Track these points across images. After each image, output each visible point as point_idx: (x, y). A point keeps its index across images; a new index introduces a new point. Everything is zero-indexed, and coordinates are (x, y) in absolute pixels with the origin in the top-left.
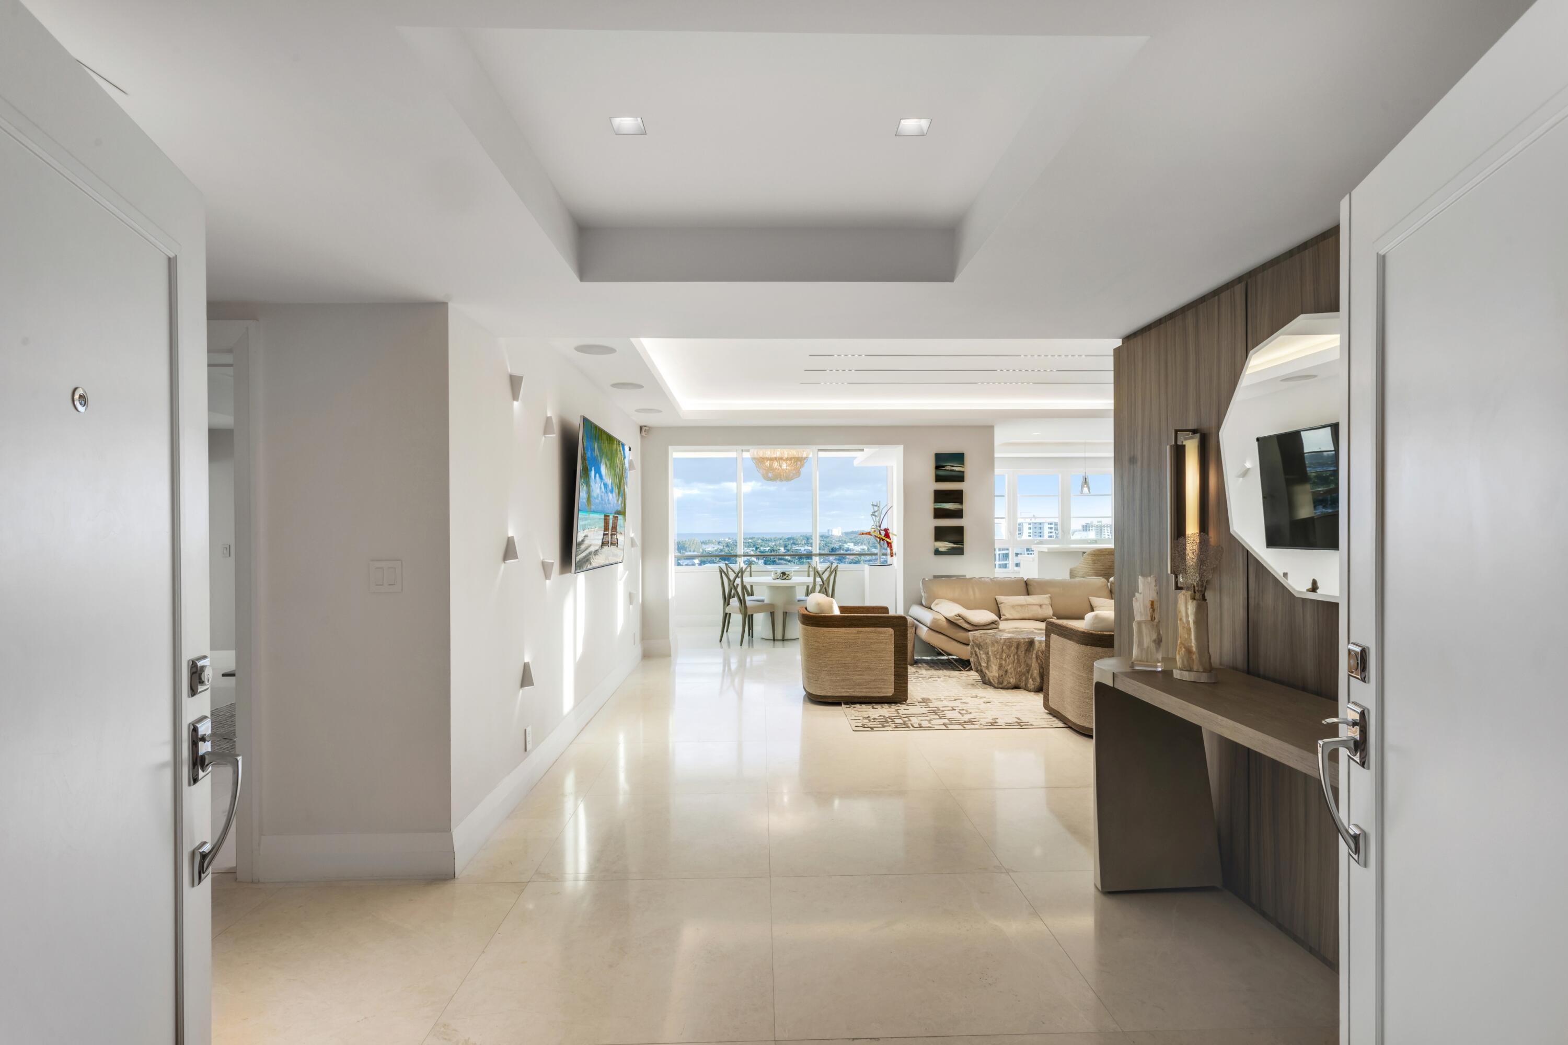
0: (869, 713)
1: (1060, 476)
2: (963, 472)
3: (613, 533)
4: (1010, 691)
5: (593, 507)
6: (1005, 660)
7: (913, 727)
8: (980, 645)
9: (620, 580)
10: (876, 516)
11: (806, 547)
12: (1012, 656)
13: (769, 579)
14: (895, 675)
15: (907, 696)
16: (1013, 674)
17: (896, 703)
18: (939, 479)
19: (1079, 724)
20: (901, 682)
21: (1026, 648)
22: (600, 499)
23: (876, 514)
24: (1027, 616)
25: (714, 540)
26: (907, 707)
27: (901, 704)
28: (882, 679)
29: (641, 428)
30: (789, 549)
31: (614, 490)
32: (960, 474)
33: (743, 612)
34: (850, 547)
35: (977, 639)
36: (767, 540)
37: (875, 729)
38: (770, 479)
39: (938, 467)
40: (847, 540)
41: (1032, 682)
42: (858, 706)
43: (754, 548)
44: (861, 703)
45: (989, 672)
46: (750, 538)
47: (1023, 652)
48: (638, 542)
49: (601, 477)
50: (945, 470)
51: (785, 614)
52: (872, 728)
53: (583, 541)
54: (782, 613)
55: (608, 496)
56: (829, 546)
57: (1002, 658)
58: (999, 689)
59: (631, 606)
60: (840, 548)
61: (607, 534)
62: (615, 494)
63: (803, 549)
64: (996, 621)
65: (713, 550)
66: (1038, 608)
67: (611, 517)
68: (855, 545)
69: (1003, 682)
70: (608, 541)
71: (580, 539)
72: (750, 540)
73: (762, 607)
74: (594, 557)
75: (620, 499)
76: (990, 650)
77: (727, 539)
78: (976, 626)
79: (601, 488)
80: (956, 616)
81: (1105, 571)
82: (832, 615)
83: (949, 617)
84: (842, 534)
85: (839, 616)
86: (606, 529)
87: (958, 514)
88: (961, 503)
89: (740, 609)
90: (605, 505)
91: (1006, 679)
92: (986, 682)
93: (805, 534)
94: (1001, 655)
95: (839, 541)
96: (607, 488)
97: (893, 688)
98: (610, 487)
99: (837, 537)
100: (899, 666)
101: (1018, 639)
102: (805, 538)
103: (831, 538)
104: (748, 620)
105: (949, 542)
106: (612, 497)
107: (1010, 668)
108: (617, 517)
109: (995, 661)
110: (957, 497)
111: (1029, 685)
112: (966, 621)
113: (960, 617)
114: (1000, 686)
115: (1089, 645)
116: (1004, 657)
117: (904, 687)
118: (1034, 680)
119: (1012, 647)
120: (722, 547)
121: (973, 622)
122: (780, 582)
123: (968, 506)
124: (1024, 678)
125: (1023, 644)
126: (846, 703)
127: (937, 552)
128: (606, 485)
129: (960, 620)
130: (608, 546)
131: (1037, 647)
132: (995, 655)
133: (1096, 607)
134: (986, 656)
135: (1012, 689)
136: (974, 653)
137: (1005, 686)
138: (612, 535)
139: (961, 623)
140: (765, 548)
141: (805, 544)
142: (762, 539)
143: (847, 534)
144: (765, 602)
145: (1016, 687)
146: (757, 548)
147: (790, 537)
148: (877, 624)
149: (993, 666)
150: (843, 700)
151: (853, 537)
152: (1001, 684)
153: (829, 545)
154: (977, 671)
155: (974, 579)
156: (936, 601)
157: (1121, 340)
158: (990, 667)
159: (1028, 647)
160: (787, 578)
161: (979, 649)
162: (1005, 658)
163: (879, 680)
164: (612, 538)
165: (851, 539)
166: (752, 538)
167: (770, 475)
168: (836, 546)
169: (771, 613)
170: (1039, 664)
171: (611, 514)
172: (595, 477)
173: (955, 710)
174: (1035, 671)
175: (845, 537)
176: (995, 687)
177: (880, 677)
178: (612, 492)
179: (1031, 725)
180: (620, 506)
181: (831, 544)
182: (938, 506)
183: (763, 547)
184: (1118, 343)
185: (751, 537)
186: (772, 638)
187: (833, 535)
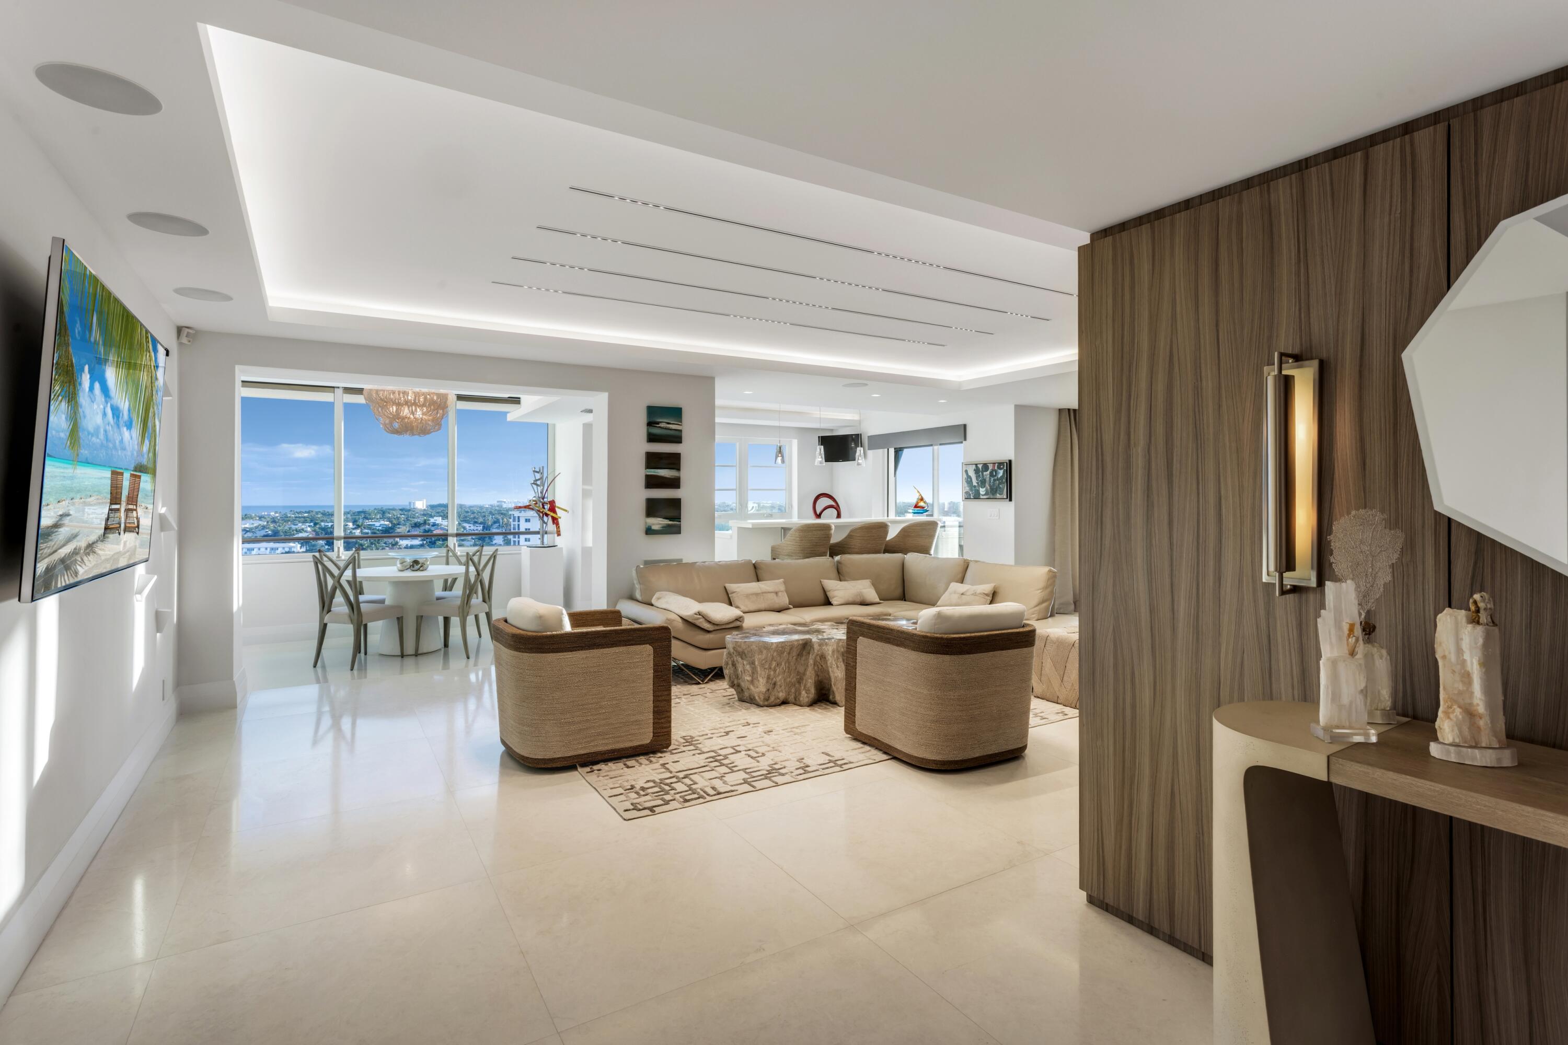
0: (629, 777)
1: (738, 444)
2: (681, 431)
3: (131, 507)
4: (778, 708)
5: (84, 452)
6: (775, 670)
7: (708, 795)
8: (743, 652)
9: (140, 592)
10: (537, 485)
11: (382, 522)
12: (783, 664)
13: (391, 571)
14: (654, 712)
15: (670, 741)
16: (783, 687)
17: (654, 752)
18: (652, 438)
19: (916, 755)
20: (662, 721)
21: (798, 653)
22: (102, 436)
23: (539, 483)
24: (762, 606)
25: (253, 515)
26: (675, 757)
27: (662, 752)
28: (636, 721)
29: (179, 330)
30: (360, 524)
31: (134, 423)
32: (677, 433)
33: (355, 621)
34: (437, 522)
35: (740, 646)
36: (329, 515)
37: (657, 810)
38: (397, 432)
39: (650, 424)
40: (433, 514)
41: (806, 695)
42: (602, 766)
43: (312, 524)
44: (606, 761)
45: (754, 687)
46: (306, 512)
47: (795, 657)
48: (173, 521)
49: (105, 390)
50: (660, 427)
51: (420, 619)
52: (651, 809)
53: (56, 526)
54: (415, 617)
55: (121, 434)
56: (411, 521)
57: (770, 668)
58: (765, 708)
59: (158, 634)
60: (425, 523)
61: (118, 510)
62: (136, 432)
63: (377, 524)
64: (740, 617)
65: (252, 526)
66: (773, 596)
67: (127, 475)
68: (443, 519)
69: (769, 697)
70: (120, 524)
71: (46, 522)
72: (306, 515)
73: (382, 610)
74: (85, 558)
75: (147, 442)
76: (757, 659)
77: (272, 513)
78: (717, 625)
79: (105, 414)
80: (696, 614)
81: (812, 548)
82: (562, 632)
83: (688, 616)
84: (427, 507)
85: (571, 634)
86: (115, 498)
87: (675, 483)
88: (679, 469)
89: (350, 616)
90: (114, 452)
91: (773, 693)
92: (746, 699)
93: (380, 508)
94: (770, 664)
95: (424, 515)
96: (118, 417)
97: (652, 731)
98: (126, 417)
99: (421, 510)
100: (660, 698)
101: (791, 642)
102: (380, 512)
103: (414, 511)
104: (361, 630)
105: (664, 518)
106: (130, 437)
107: (779, 679)
108: (139, 477)
109: (763, 673)
110: (674, 461)
111: (801, 699)
112: (706, 619)
113: (700, 615)
114: (766, 703)
115: (934, 653)
116: (773, 667)
117: (665, 728)
118: (808, 691)
119: (784, 652)
120: (265, 523)
121: (716, 620)
122: (409, 574)
123: (686, 473)
124: (793, 690)
125: (797, 647)
126: (584, 765)
127: (649, 531)
128: (116, 411)
129: (700, 618)
130: (120, 534)
131: (816, 651)
132: (762, 665)
133: (829, 591)
134: (751, 667)
135: (780, 705)
136: (730, 663)
137: (772, 702)
138: (127, 510)
139: (701, 622)
140: (327, 524)
141: (381, 518)
142: (322, 514)
143: (432, 507)
144: (387, 603)
145: (785, 703)
146: (315, 524)
147: (361, 510)
148: (629, 640)
149: (761, 680)
150: (579, 760)
151: (440, 511)
152: (767, 700)
153: (411, 519)
154: (732, 685)
155: (698, 564)
156: (657, 595)
157: (1090, 234)
158: (755, 681)
159: (800, 652)
160: (421, 569)
161: (742, 659)
162: (775, 667)
163: (633, 722)
164: (127, 517)
165: (438, 513)
166: (308, 512)
167: (396, 425)
168: (421, 520)
169: (398, 618)
170: (815, 671)
171: (127, 469)
172: (91, 388)
173: (740, 751)
174: (810, 680)
175: (431, 510)
176: (759, 706)
177: (633, 718)
178: (129, 426)
179: (851, 763)
180: (146, 456)
181: (414, 518)
182: (651, 472)
183: (324, 522)
184: (1085, 239)
185: (307, 510)
186: (400, 654)
187: (414, 508)
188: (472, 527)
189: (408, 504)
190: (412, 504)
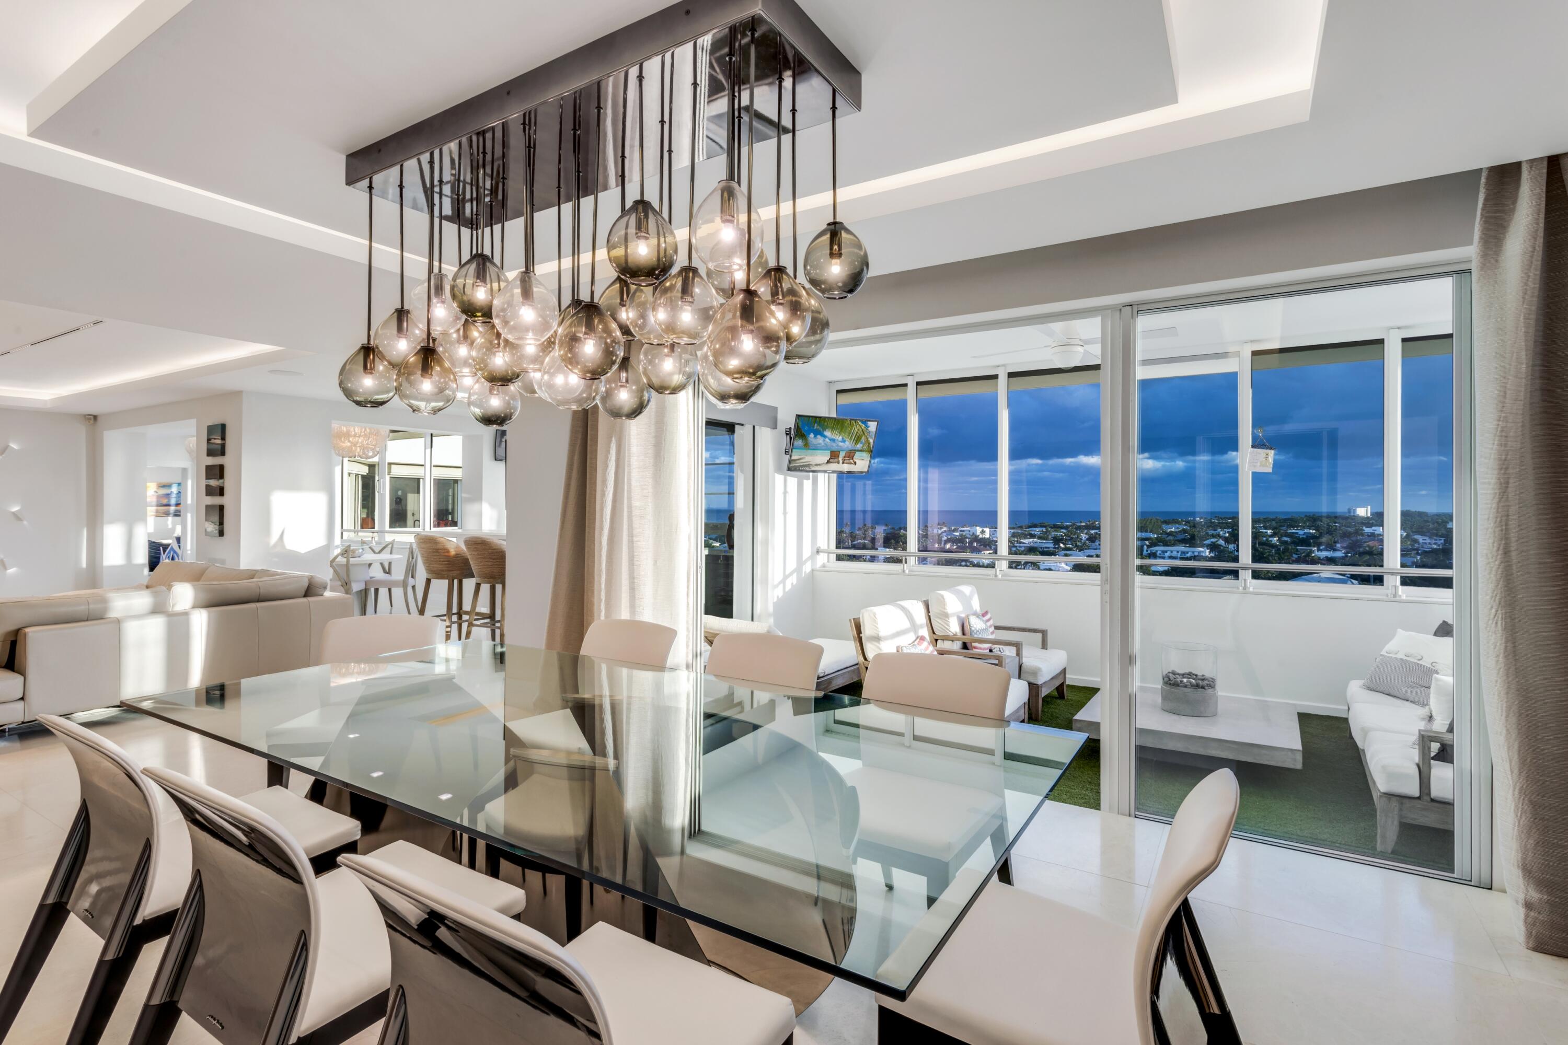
11: (1307, 531)
30: (1281, 532)
32: (220, 447)
56: (1342, 530)
60: (1359, 532)
63: (1301, 532)
77: (1197, 519)
95: (1361, 523)
99: (1361, 518)
102: (1311, 519)
103: (1352, 520)
105: (212, 522)
110: (218, 472)
120: (1187, 528)
123: (228, 482)
127: (207, 533)
141: (1308, 526)
168: (1356, 529)
181: (1350, 526)
182: (208, 482)
187: (1354, 516)
188: (1428, 541)
189: (1346, 511)
190: (1352, 511)
